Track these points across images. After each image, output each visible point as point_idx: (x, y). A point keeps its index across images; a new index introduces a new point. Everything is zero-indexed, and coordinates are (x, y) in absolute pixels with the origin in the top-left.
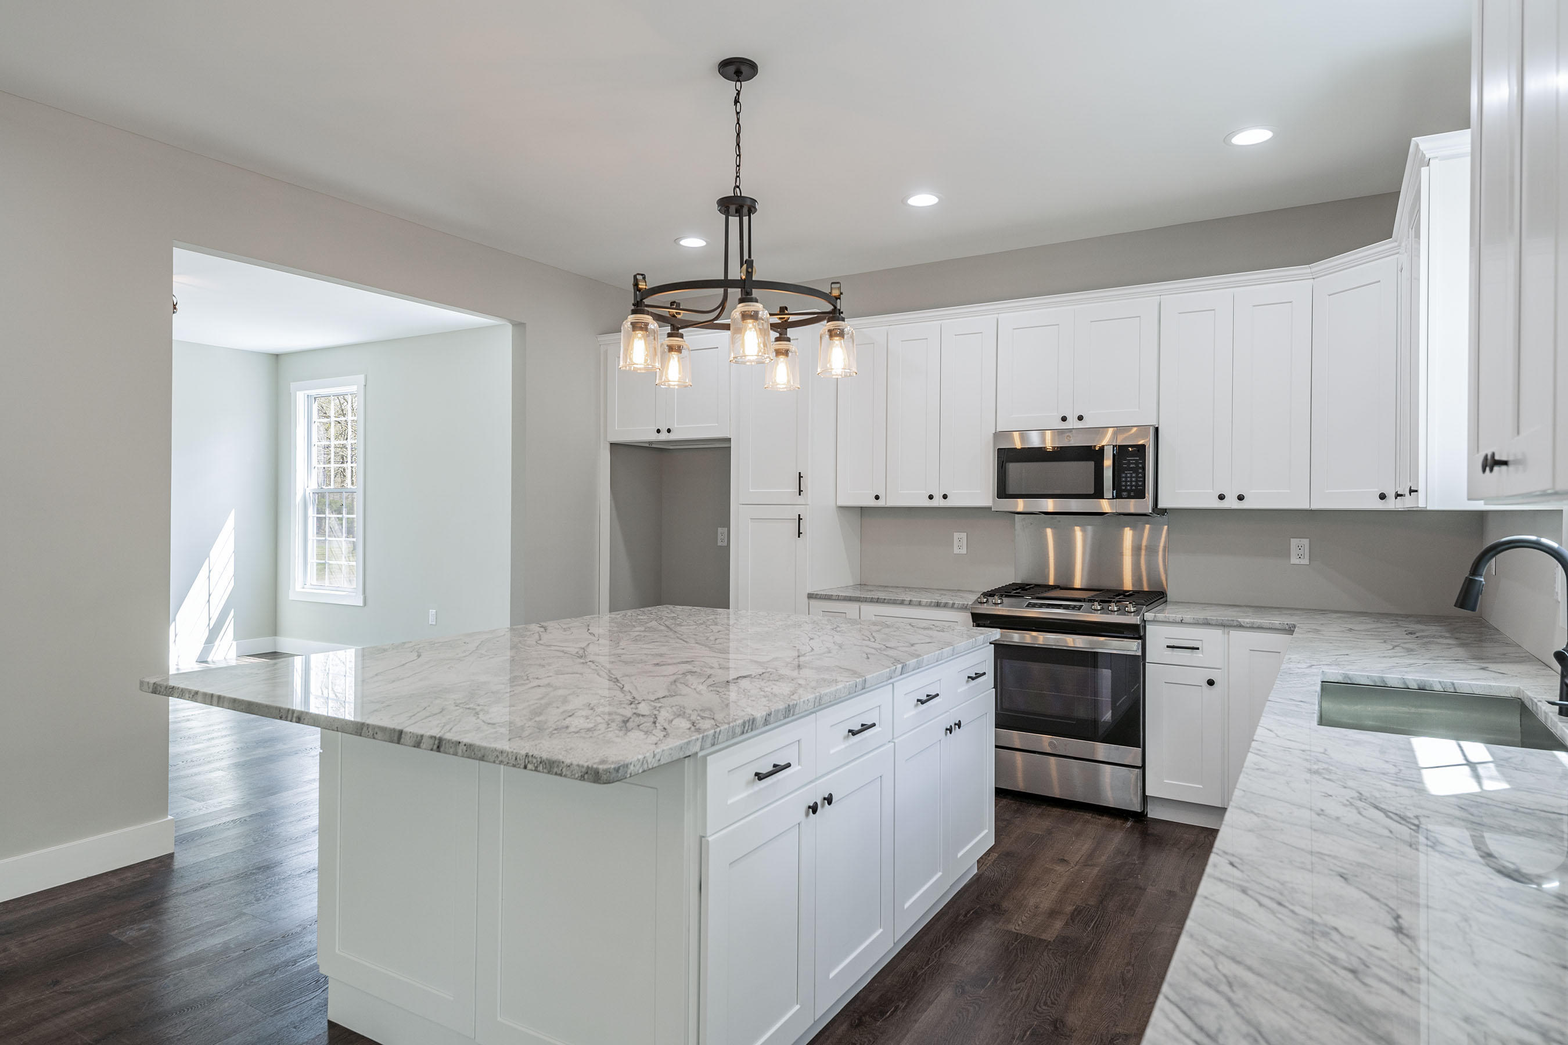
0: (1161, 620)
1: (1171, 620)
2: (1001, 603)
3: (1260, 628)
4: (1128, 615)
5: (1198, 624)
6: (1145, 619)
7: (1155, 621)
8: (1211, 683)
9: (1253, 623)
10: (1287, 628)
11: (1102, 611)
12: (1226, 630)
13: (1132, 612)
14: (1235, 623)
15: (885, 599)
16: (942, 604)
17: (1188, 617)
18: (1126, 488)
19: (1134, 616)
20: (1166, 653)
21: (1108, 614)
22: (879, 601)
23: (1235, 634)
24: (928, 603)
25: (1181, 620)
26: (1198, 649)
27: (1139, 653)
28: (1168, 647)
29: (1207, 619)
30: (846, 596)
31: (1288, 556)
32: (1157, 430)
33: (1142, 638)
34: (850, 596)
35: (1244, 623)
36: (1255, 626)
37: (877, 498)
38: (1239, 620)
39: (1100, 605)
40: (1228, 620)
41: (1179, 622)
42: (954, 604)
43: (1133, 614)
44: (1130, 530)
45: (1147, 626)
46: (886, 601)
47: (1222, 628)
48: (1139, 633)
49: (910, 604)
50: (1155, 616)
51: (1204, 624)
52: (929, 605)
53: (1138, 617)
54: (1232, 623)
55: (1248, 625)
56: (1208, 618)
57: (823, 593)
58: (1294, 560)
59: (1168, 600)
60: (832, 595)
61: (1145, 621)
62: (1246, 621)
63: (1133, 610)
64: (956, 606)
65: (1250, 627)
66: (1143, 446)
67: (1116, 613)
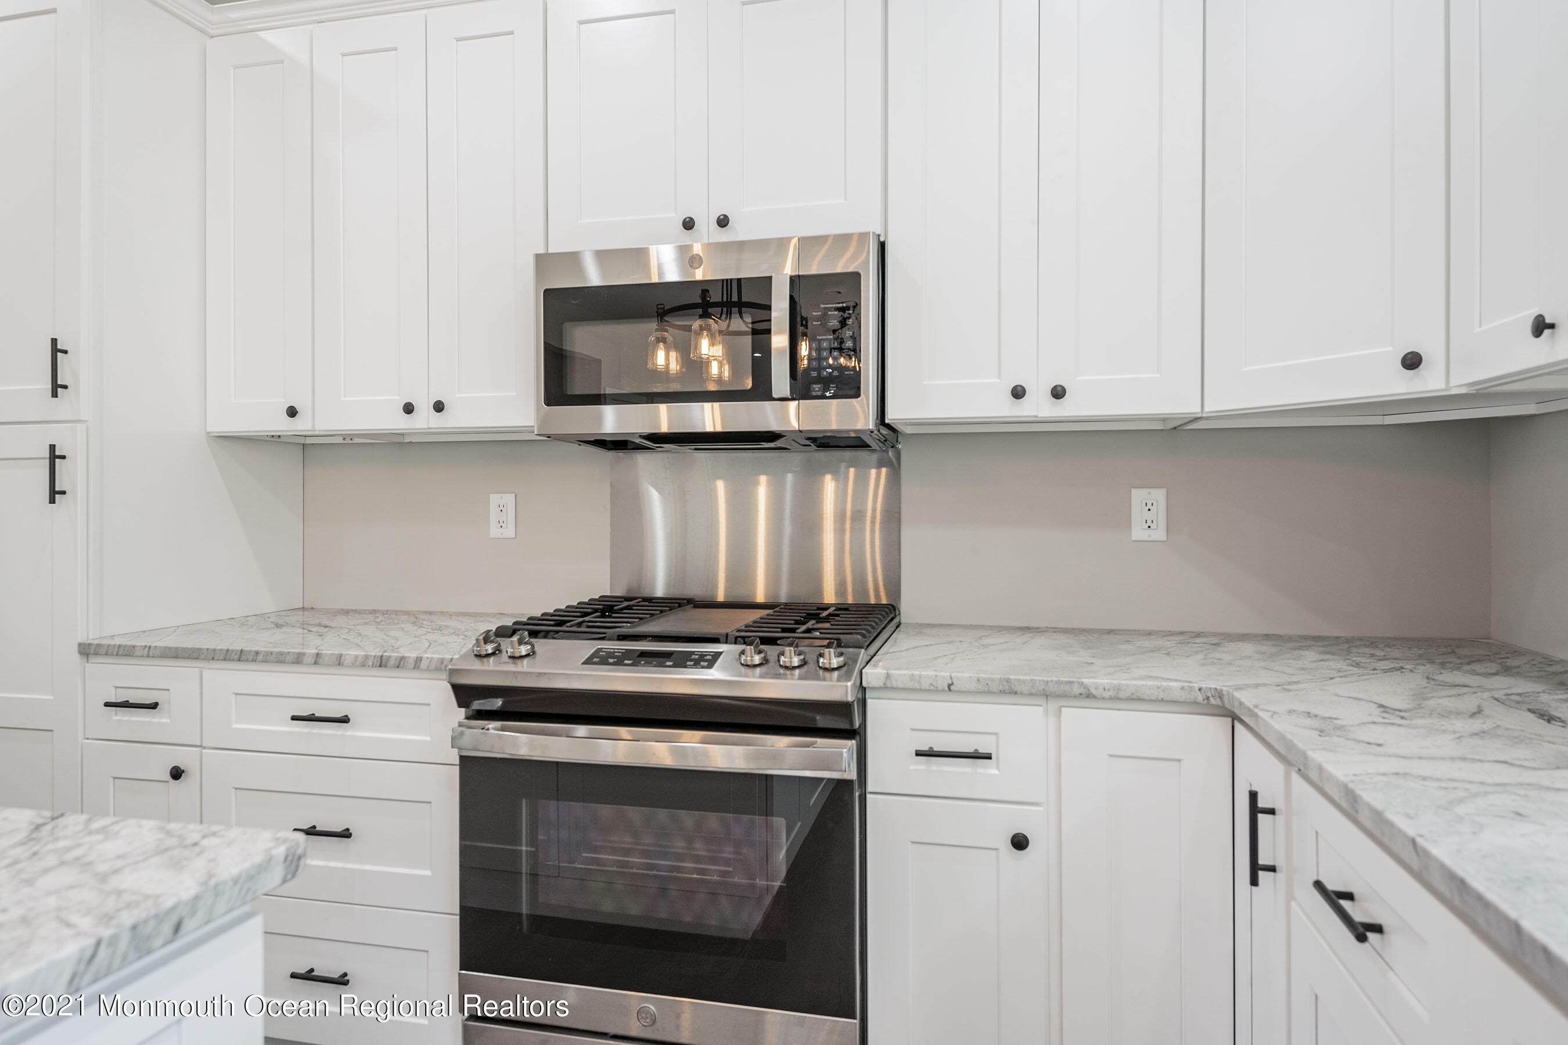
0: (900, 685)
1: (925, 685)
2: (527, 655)
3: (1136, 699)
4: (824, 680)
5: (989, 692)
6: (864, 684)
7: (887, 688)
8: (1020, 843)
9: (1119, 688)
10: (1200, 698)
11: (764, 669)
12: (1053, 705)
13: (834, 669)
14: (1076, 690)
15: (257, 653)
16: (392, 662)
17: (964, 672)
18: (819, 373)
19: (839, 680)
20: (912, 767)
21: (777, 676)
22: (243, 657)
23: (1074, 716)
24: (360, 660)
25: (949, 686)
26: (988, 757)
27: (852, 775)
28: (919, 754)
29: (1008, 681)
30: (166, 648)
31: (1126, 524)
32: (882, 247)
33: (855, 733)
34: (177, 648)
35: (1096, 688)
36: (1122, 695)
37: (292, 412)
38: (1085, 681)
39: (760, 652)
40: (1059, 683)
41: (943, 690)
42: (419, 660)
43: (836, 674)
44: (832, 479)
45: (869, 702)
46: (260, 658)
47: (1042, 701)
48: (852, 722)
49: (315, 663)
50: (888, 674)
51: (1003, 692)
52: (363, 663)
53: (849, 684)
54: (1067, 688)
55: (1107, 694)
56: (1011, 677)
57: (112, 643)
58: (1138, 533)
59: (903, 621)
60: (134, 647)
61: (865, 688)
62: (1101, 680)
63: (835, 662)
64: (424, 664)
65: (1111, 698)
66: (855, 278)
67: (797, 672)
